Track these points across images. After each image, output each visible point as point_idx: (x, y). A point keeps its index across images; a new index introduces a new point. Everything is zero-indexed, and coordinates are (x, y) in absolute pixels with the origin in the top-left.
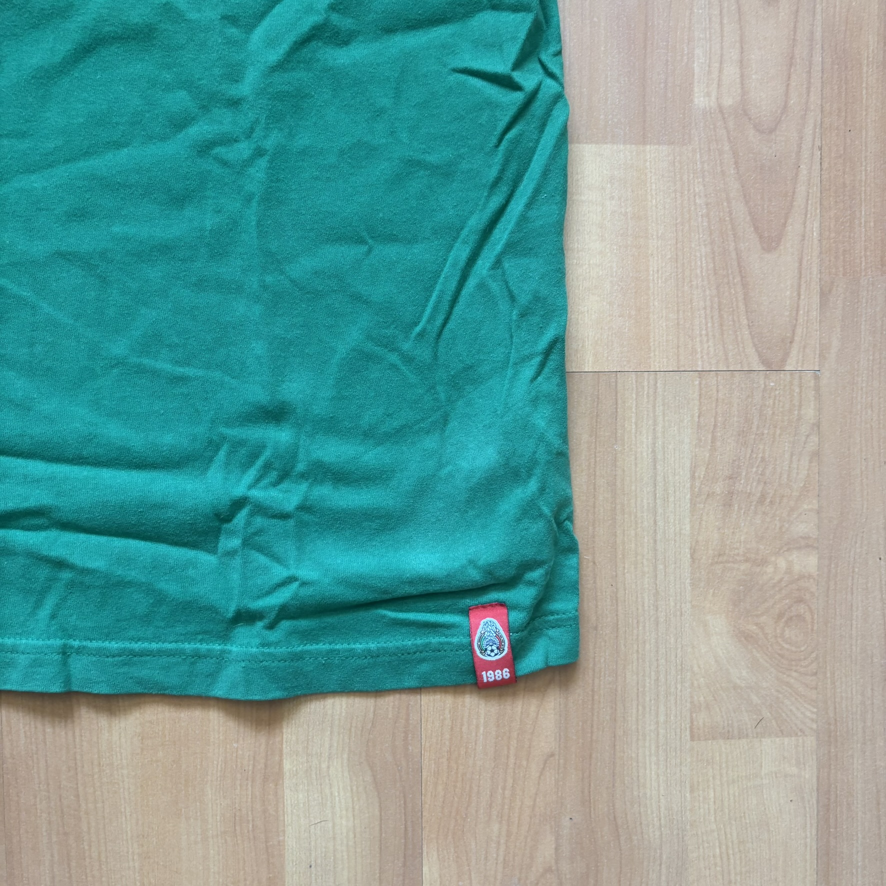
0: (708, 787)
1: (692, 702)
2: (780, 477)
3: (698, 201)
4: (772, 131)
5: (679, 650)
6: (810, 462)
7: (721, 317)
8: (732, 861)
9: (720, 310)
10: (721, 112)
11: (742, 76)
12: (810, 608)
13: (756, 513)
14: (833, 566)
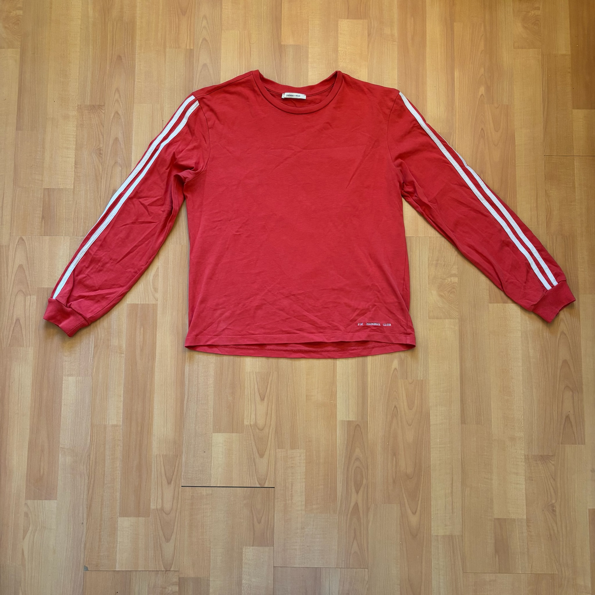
0: (433, 330)
1: (429, 310)
8: (439, 347)
12: (456, 290)
13: (443, 268)
14: (461, 281)
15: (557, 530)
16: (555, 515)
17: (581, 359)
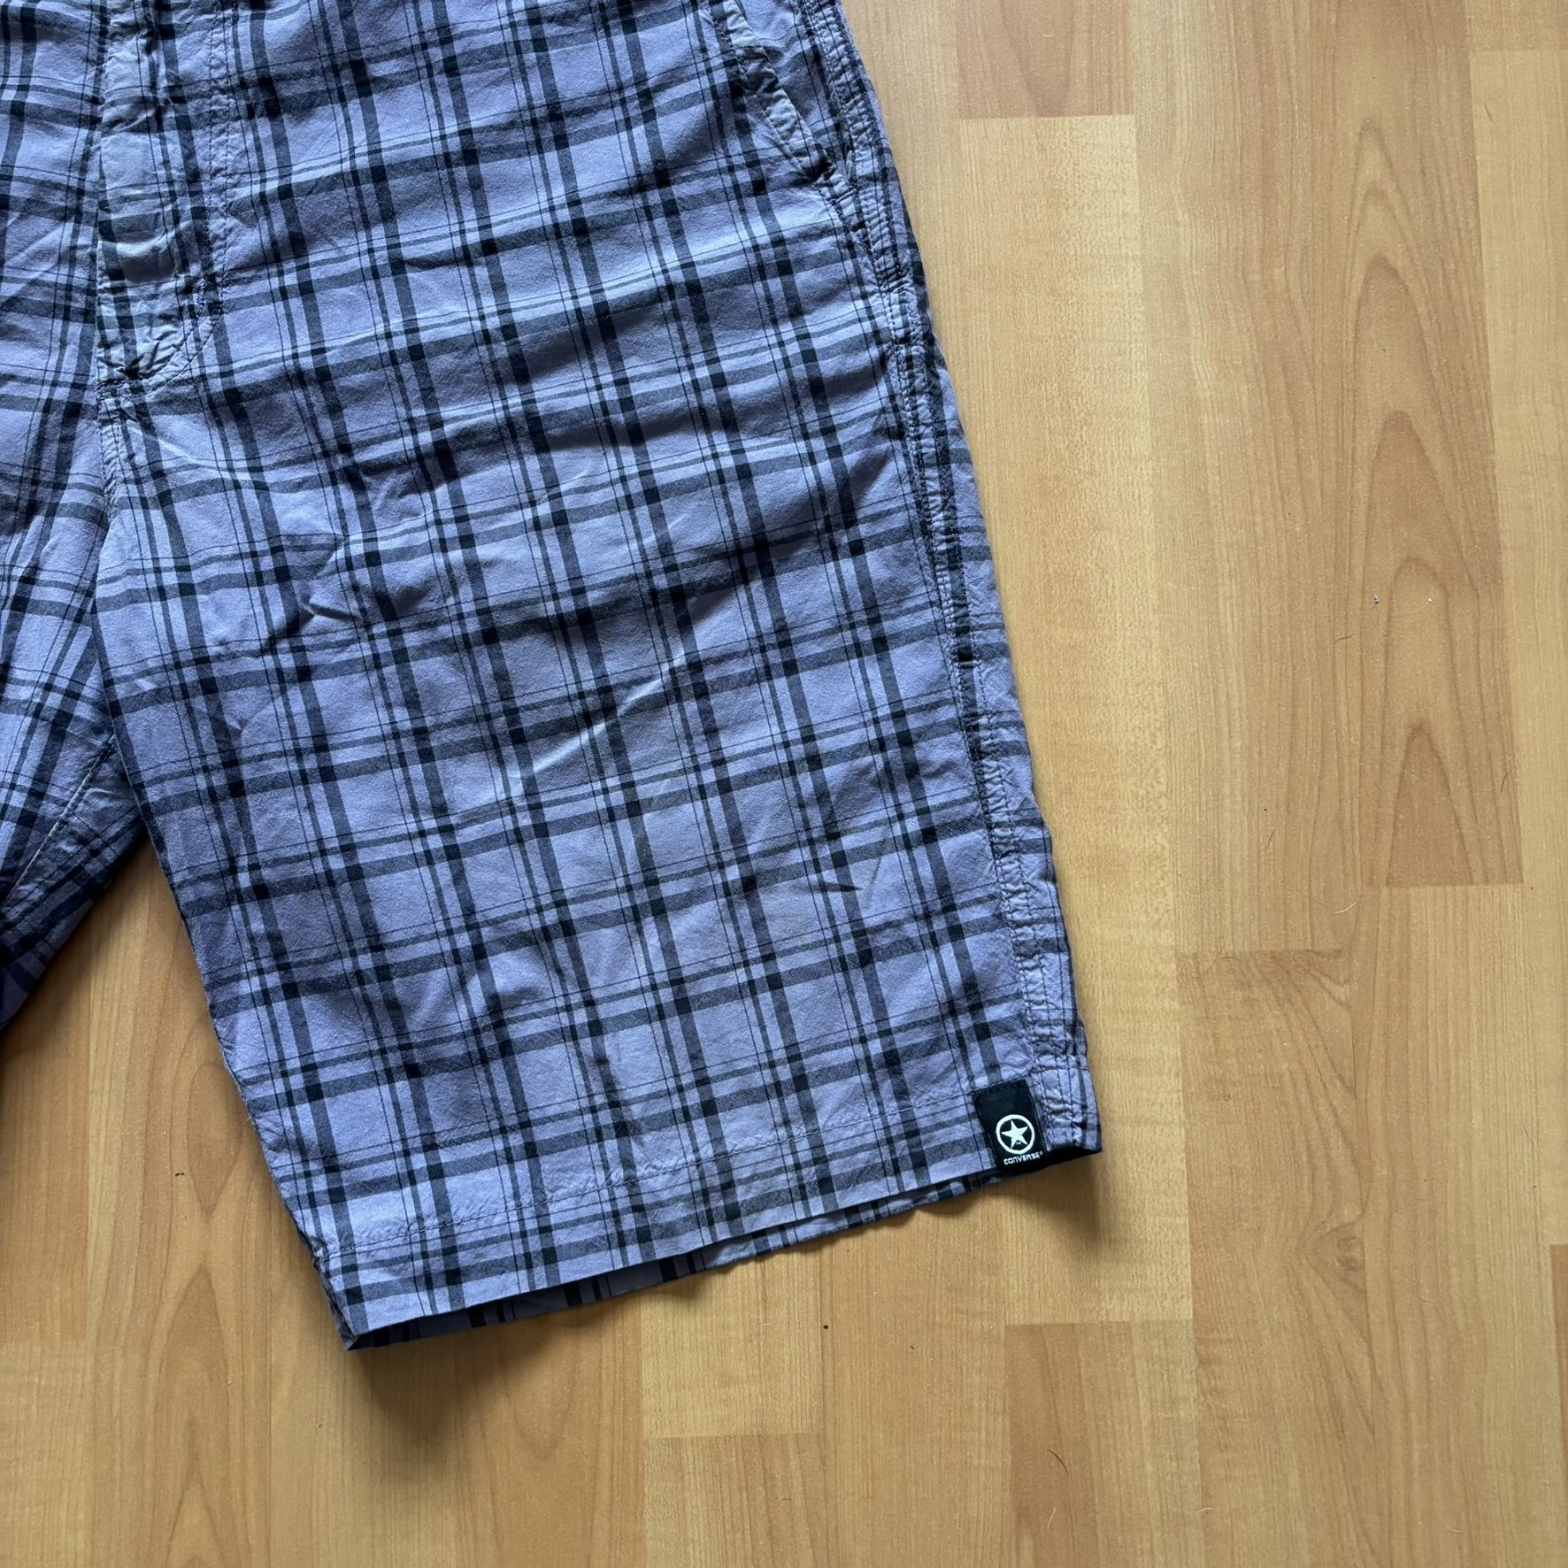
15: (1374, 1376)
16: (1362, 1294)
17: (1490, 410)
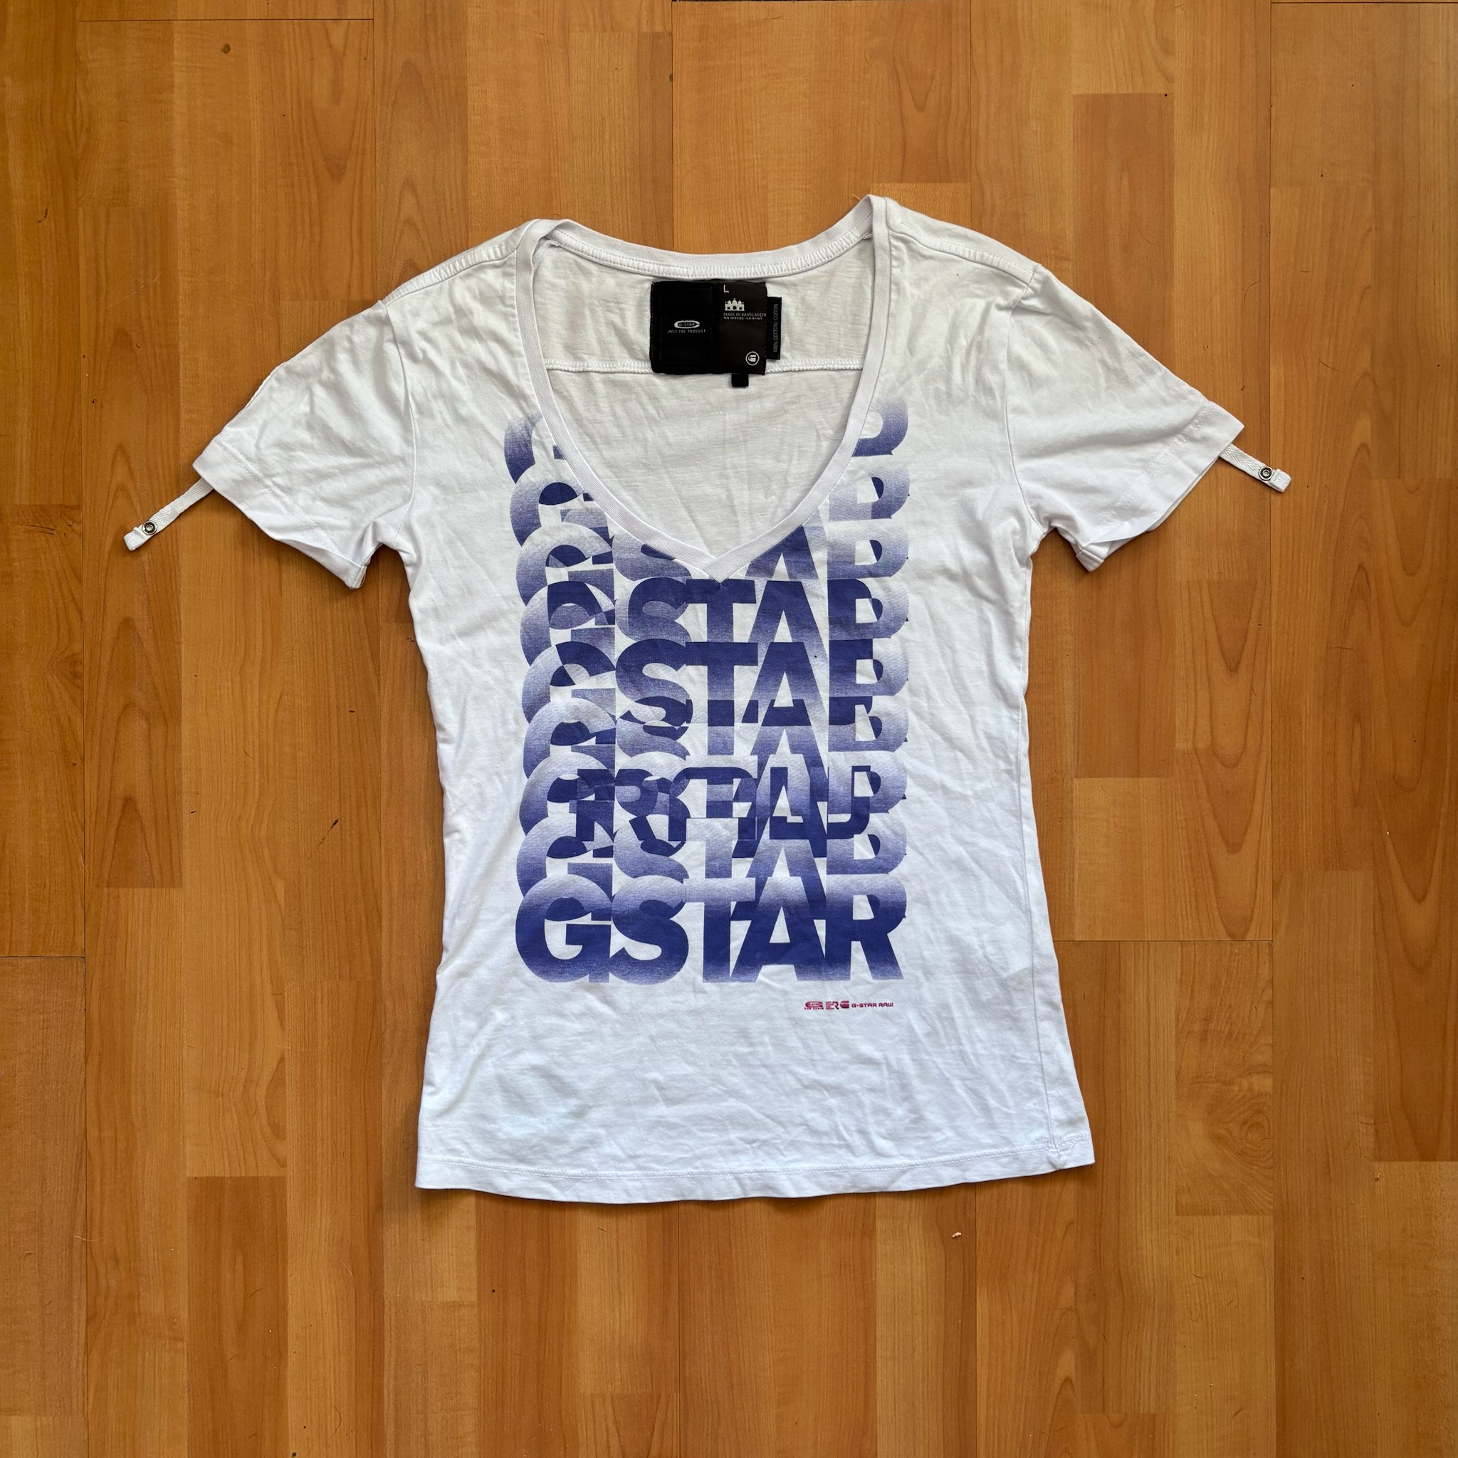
2: (1243, 1020)
3: (1179, 818)
4: (1234, 766)
5: (1167, 1147)
6: (1266, 1008)
7: (1197, 902)
9: (1196, 896)
10: (1196, 753)
11: (1211, 727)
